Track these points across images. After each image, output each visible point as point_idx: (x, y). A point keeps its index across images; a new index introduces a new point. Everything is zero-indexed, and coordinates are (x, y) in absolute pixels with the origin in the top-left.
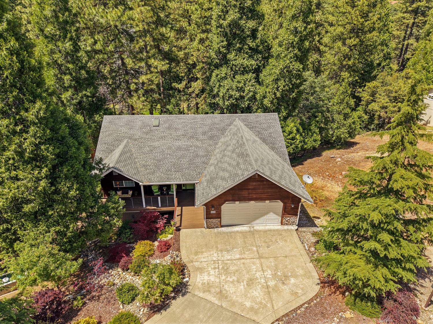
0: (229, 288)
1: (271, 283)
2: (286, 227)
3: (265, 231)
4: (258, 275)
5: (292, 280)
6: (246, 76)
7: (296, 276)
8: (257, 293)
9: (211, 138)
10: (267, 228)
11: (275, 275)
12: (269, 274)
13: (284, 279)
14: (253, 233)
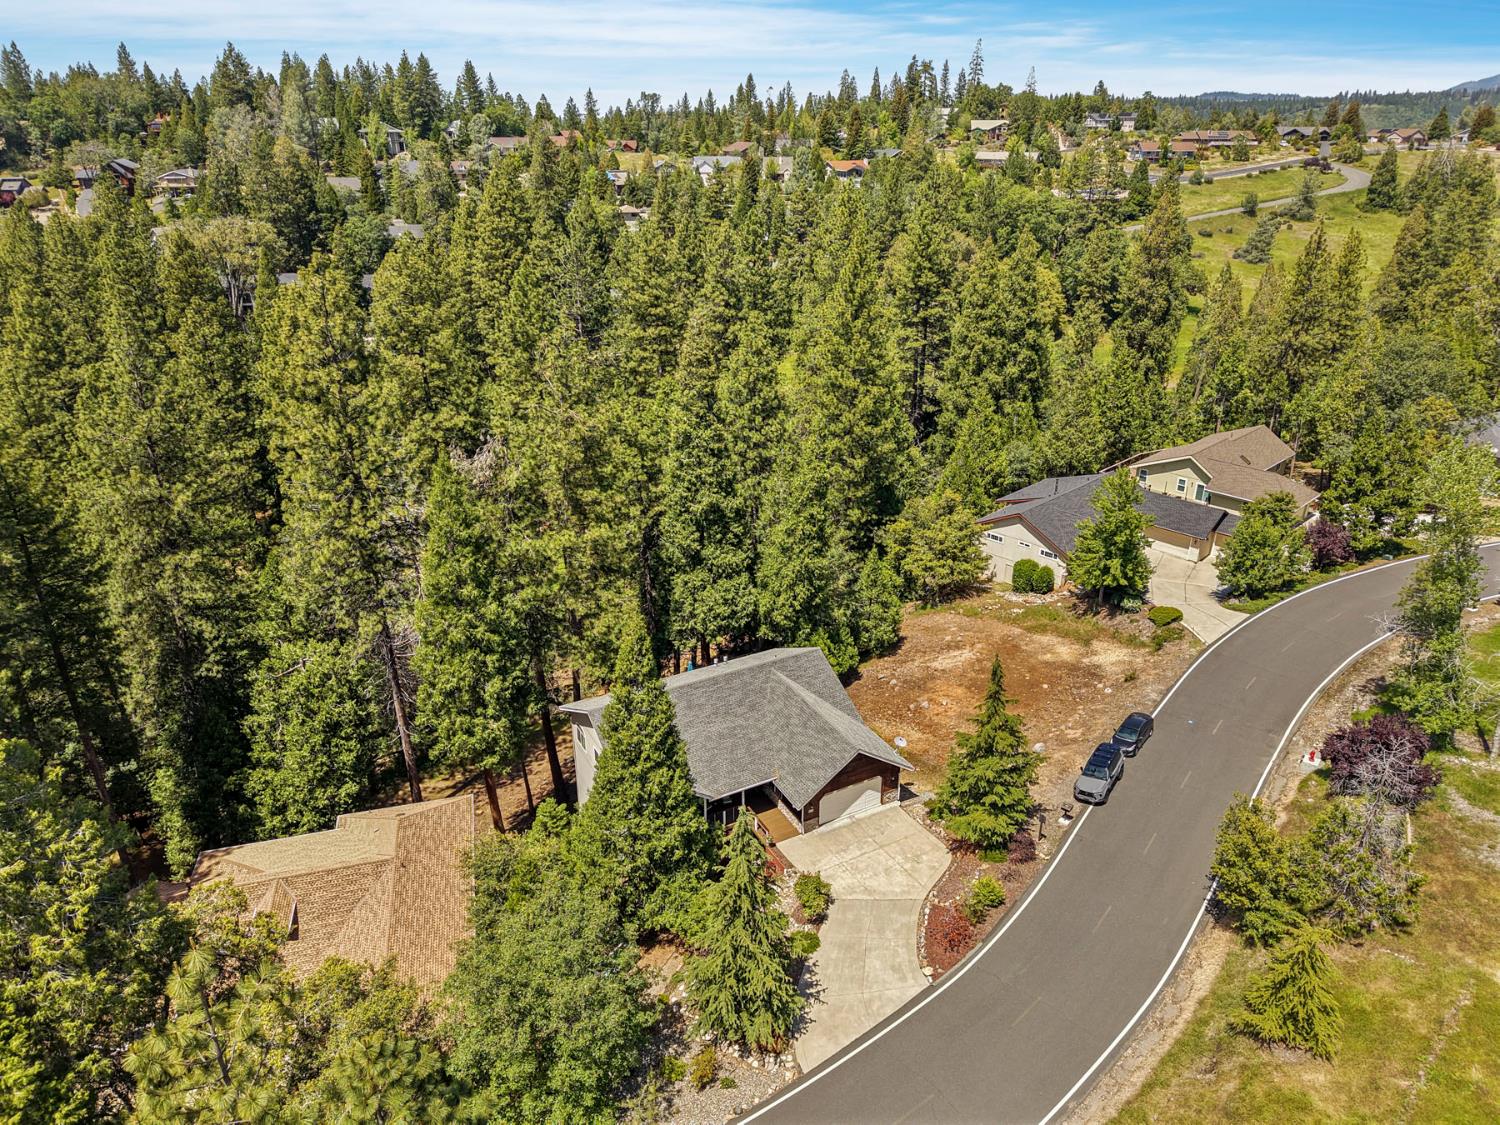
0: (873, 883)
1: (908, 866)
2: (888, 806)
3: (870, 817)
4: (890, 863)
5: (925, 857)
6: (736, 581)
7: (926, 853)
8: (900, 878)
9: (752, 708)
10: (869, 813)
11: (906, 859)
12: (899, 858)
13: (917, 859)
14: (857, 823)
